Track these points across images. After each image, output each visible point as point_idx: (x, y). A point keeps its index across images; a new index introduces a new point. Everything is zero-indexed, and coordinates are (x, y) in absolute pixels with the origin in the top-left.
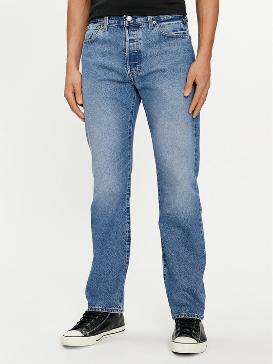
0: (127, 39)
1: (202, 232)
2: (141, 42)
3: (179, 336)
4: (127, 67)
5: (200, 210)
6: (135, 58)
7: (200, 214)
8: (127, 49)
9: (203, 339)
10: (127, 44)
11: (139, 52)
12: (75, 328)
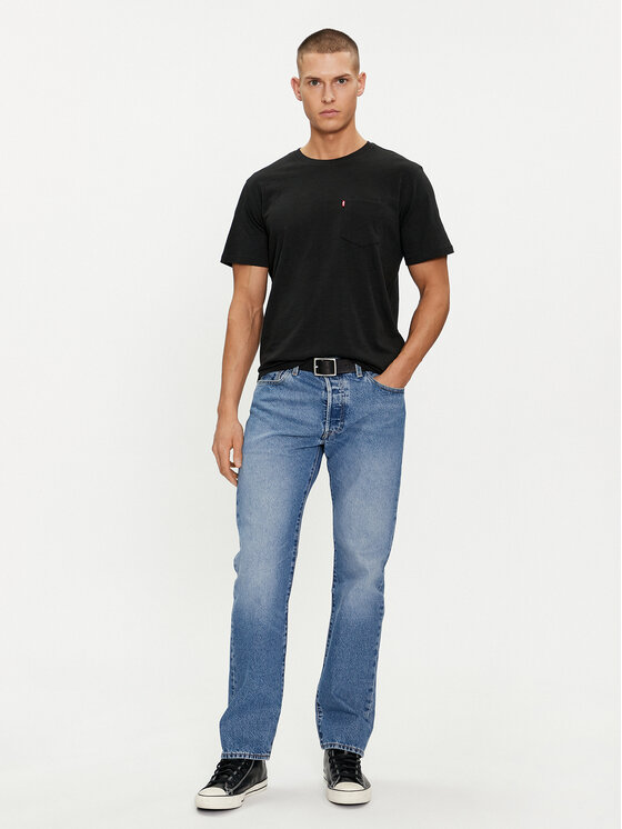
0: (329, 389)
1: (378, 644)
2: (347, 393)
3: (340, 781)
4: (324, 423)
5: (382, 614)
6: (338, 413)
7: (381, 620)
8: (329, 401)
9: (366, 786)
10: (330, 396)
11: (344, 406)
12: (212, 784)
